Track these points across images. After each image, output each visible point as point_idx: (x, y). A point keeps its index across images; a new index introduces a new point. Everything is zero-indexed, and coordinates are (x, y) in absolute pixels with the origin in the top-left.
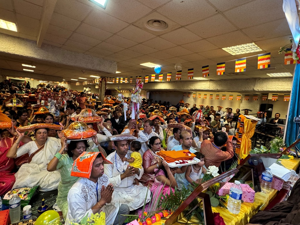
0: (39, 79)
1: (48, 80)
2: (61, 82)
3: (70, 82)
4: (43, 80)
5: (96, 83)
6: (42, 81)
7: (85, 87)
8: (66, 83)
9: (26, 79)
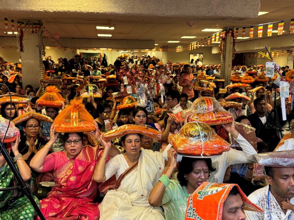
0: (118, 49)
1: (132, 48)
2: (151, 49)
3: (165, 48)
4: (125, 49)
5: (214, 44)
6: (123, 51)
7: (192, 53)
8: (159, 51)
9: (102, 51)
